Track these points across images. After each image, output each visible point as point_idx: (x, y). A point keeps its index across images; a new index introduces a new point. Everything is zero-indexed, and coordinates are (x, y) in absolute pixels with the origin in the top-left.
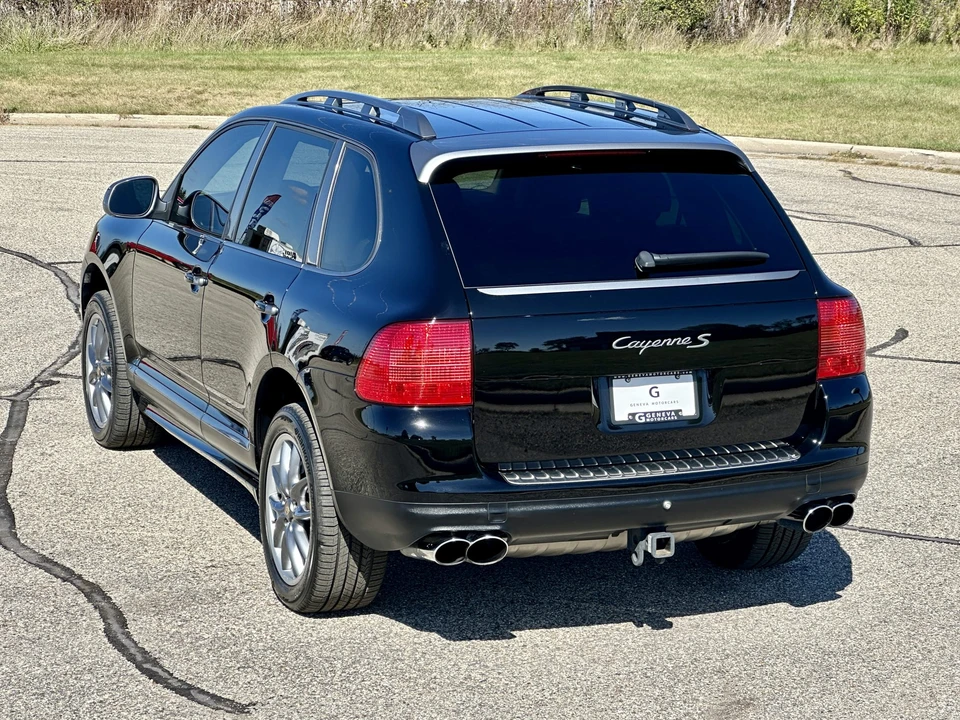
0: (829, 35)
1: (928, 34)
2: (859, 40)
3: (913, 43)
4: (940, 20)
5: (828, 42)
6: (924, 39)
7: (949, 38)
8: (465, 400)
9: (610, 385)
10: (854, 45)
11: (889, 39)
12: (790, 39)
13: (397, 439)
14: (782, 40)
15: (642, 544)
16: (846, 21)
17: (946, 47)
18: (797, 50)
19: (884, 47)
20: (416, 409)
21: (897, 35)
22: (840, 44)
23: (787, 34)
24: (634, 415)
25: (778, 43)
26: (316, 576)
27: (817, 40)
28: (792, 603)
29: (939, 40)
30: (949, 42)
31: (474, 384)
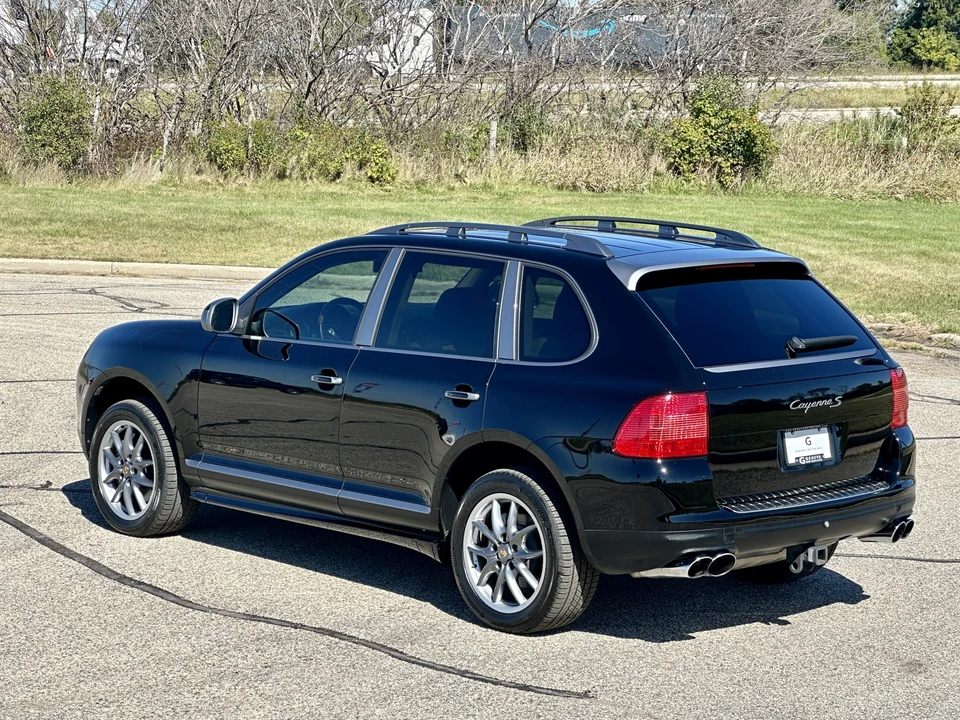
0: (199, 172)
1: (285, 170)
2: (226, 176)
3: (272, 179)
4: (295, 158)
5: (198, 178)
6: (282, 176)
7: (303, 175)
8: (703, 451)
9: (783, 437)
10: (221, 181)
11: (251, 176)
12: (164, 176)
13: (652, 484)
14: (158, 176)
15: (802, 557)
16: (211, 159)
17: (302, 183)
18: (174, 186)
19: (248, 182)
20: (659, 461)
21: (258, 171)
22: (209, 180)
23: (161, 170)
24: (798, 458)
25: (153, 179)
26: (553, 600)
27: (189, 176)
28: (846, 601)
29: (294, 176)
30: (304, 178)
31: (709, 440)
